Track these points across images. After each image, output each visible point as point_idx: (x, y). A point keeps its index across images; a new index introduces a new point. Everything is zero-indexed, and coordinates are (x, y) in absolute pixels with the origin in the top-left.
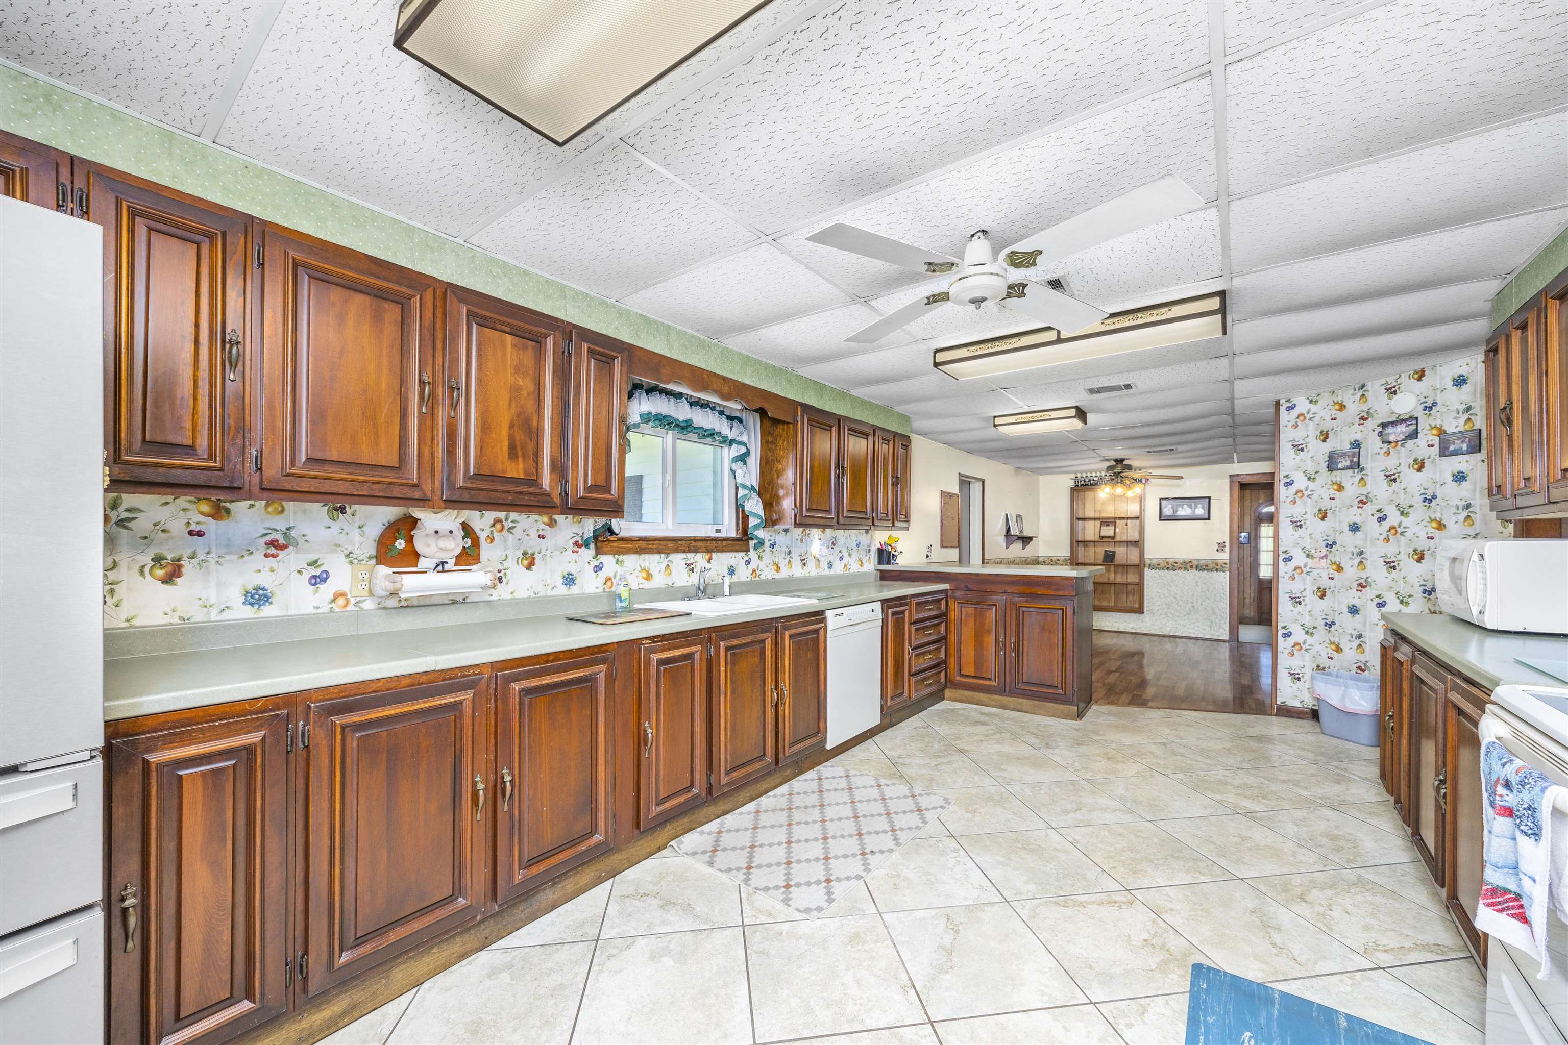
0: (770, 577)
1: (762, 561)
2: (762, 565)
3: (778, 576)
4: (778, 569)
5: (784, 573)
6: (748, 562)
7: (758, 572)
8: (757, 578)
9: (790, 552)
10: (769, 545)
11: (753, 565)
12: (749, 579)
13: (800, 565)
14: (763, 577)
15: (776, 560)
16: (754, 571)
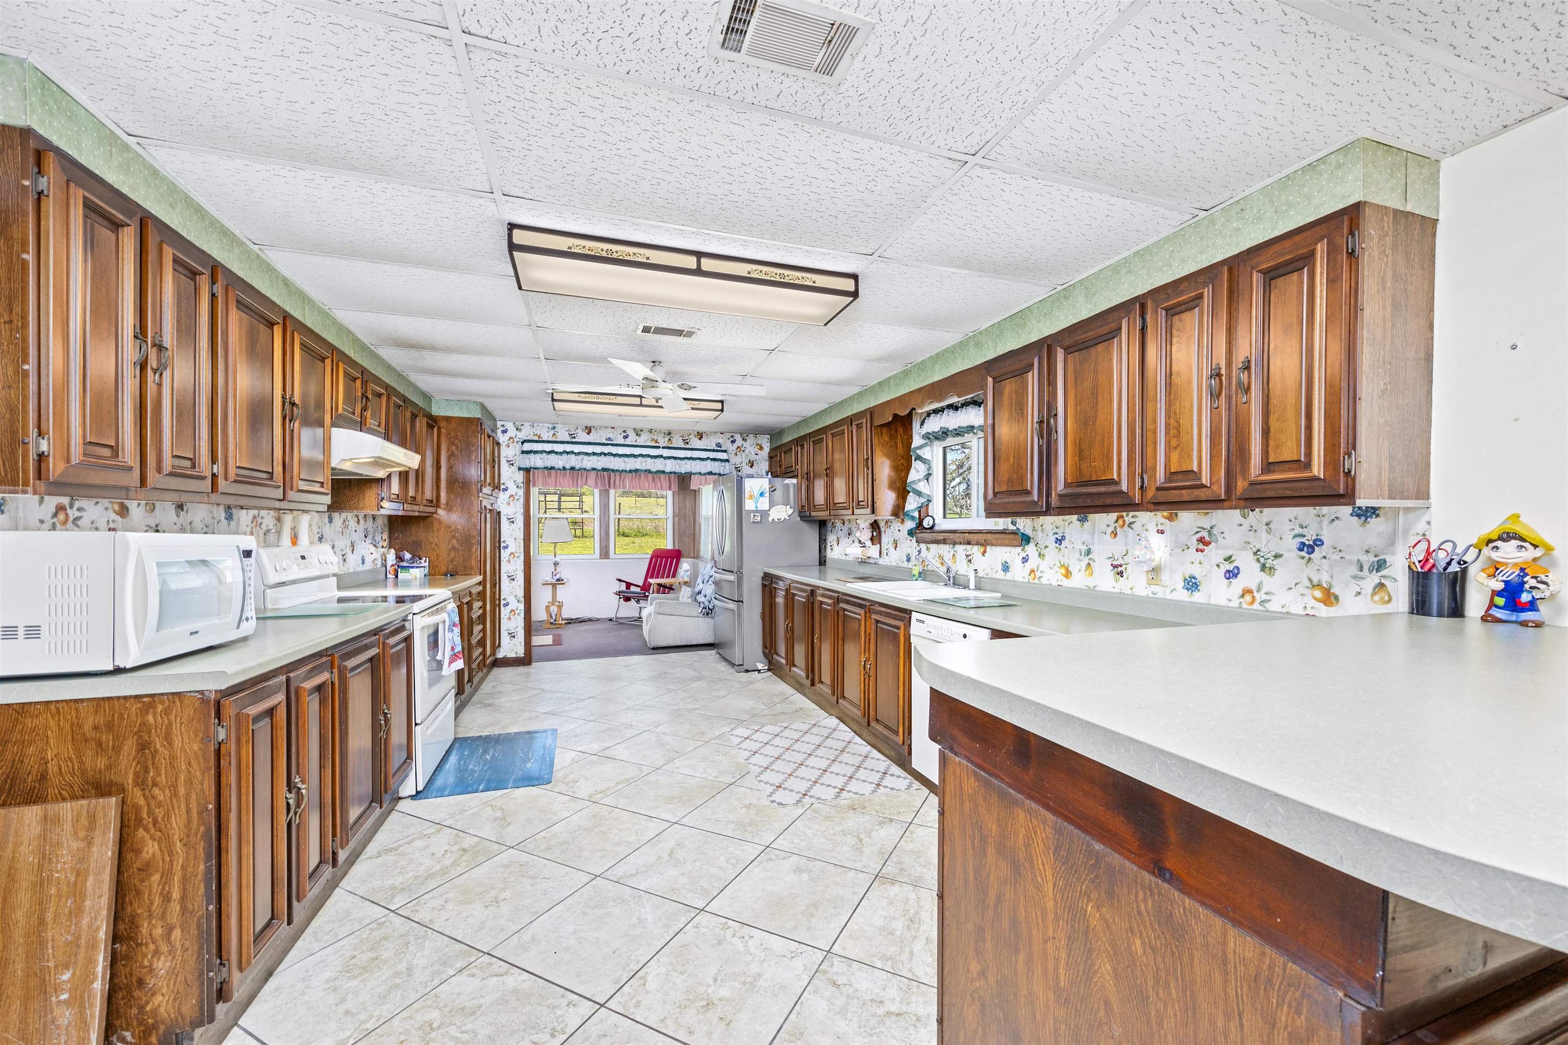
0: (1055, 583)
1: (1043, 559)
2: (1044, 565)
3: (1066, 583)
4: (1068, 574)
5: (1079, 580)
6: (1025, 560)
7: (1038, 574)
8: (1036, 581)
9: (1089, 552)
10: (1054, 540)
11: (1030, 565)
12: (1026, 580)
13: (1110, 574)
14: (1044, 581)
15: (1065, 561)
16: (1032, 571)
